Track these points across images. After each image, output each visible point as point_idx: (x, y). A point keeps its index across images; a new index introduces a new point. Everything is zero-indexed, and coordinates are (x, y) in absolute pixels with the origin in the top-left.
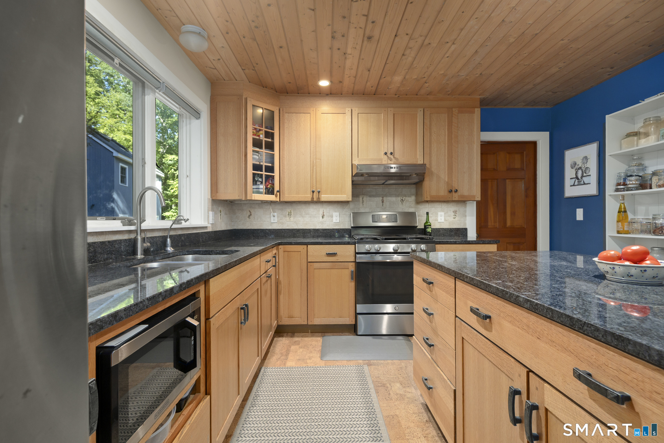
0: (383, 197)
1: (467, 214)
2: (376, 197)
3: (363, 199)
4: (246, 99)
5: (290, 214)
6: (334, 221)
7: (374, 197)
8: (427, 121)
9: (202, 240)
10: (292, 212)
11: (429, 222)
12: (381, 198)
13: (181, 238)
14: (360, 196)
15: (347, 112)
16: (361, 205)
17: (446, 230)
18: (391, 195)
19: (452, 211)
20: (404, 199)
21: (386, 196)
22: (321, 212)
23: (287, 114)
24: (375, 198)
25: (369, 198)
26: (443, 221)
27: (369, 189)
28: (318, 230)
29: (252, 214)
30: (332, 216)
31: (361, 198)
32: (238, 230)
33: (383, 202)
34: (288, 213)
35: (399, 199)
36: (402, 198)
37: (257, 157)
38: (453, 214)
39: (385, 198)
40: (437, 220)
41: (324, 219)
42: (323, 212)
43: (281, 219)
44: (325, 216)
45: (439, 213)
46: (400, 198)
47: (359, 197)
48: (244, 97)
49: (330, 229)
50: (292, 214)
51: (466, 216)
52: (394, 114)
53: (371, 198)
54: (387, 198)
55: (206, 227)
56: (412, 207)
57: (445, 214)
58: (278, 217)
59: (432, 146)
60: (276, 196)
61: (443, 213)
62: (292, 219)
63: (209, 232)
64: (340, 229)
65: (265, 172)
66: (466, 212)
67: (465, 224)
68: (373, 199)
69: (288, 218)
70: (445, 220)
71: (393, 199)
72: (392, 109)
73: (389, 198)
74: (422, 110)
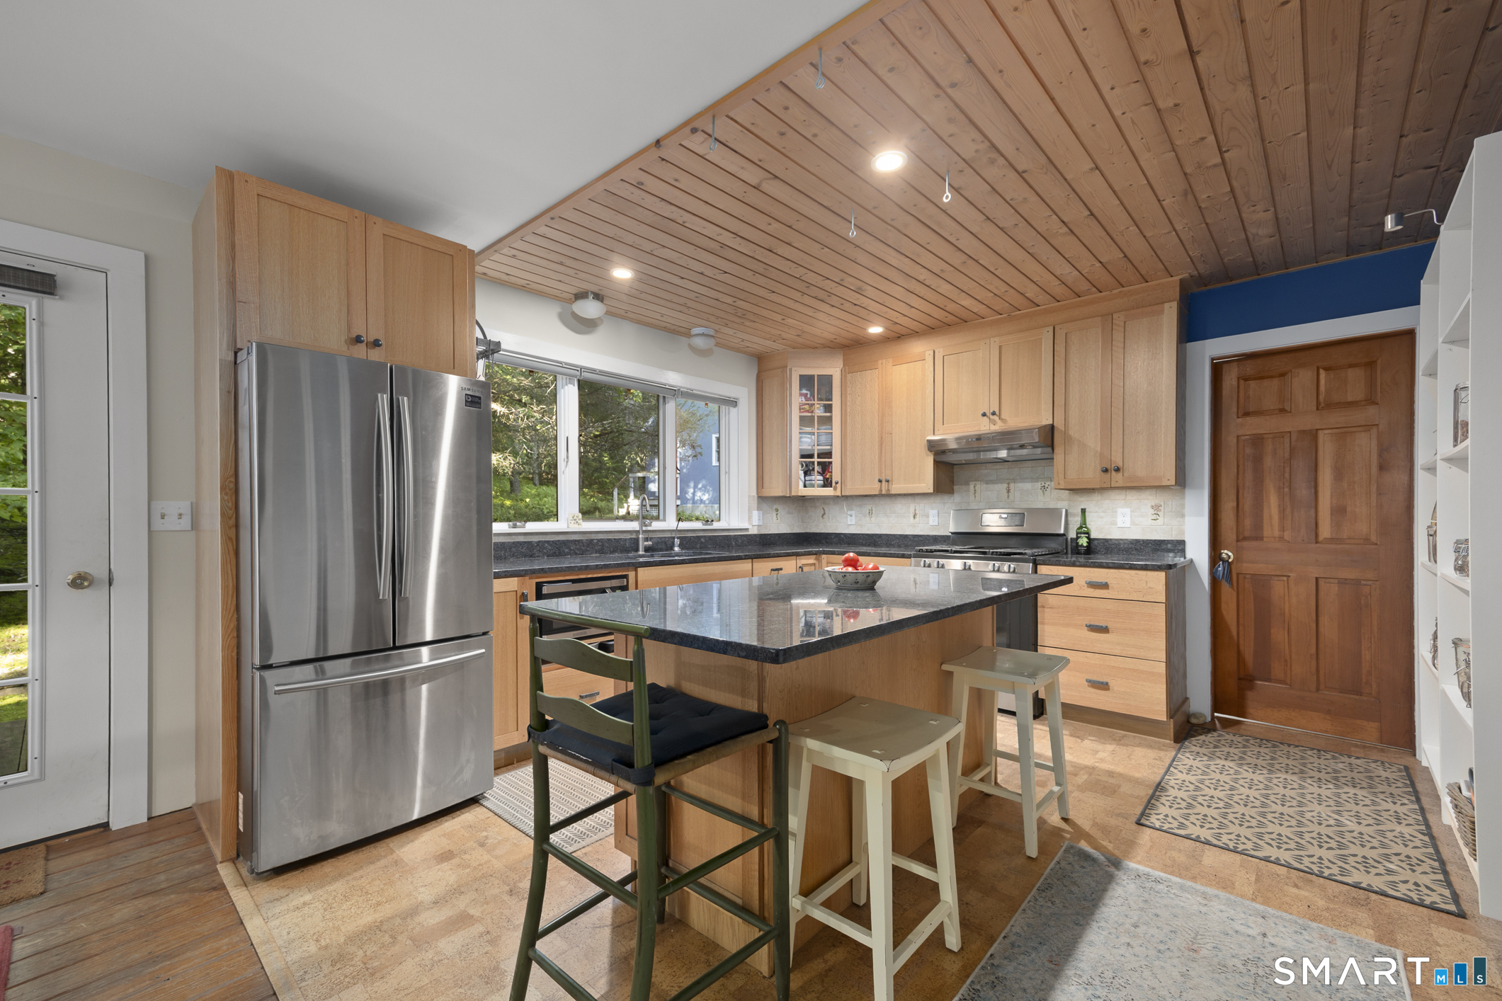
0: (1008, 484)
1: (1187, 510)
2: (997, 483)
3: (974, 487)
4: (791, 370)
5: (870, 513)
6: (931, 523)
7: (994, 483)
8: (1060, 348)
9: (736, 544)
10: (874, 509)
11: (1086, 527)
12: (1006, 485)
13: (700, 539)
14: (971, 483)
15: (926, 357)
16: (972, 498)
17: (1133, 544)
18: (1023, 479)
19: (1149, 505)
20: (1046, 486)
21: (1014, 481)
22: (912, 510)
23: (850, 374)
24: (996, 486)
25: (985, 486)
26: (1128, 524)
27: (986, 471)
28: (906, 536)
29: (826, 512)
30: (927, 516)
31: (972, 487)
32: (810, 534)
33: (1008, 491)
34: (868, 511)
35: (1039, 485)
36: (1043, 484)
37: (809, 440)
38: (1152, 511)
39: (1012, 485)
40: (1114, 523)
41: (916, 520)
42: (915, 510)
43: (860, 520)
44: (918, 516)
45: (1120, 510)
46: (1039, 483)
47: (969, 485)
48: (788, 368)
49: (923, 535)
50: (873, 512)
51: (1183, 516)
52: (1000, 346)
53: (989, 486)
54: (1016, 485)
55: (747, 529)
56: (1063, 500)
57: (1132, 512)
58: (856, 516)
59: (1071, 390)
60: (835, 489)
61: (1128, 511)
62: (873, 519)
63: (750, 535)
64: (939, 536)
65: (818, 458)
66: (1184, 508)
67: (1183, 533)
68: (991, 486)
69: (868, 518)
70: (1133, 523)
71: (1028, 486)
72: (997, 339)
73: (1021, 485)
74: (1051, 329)
